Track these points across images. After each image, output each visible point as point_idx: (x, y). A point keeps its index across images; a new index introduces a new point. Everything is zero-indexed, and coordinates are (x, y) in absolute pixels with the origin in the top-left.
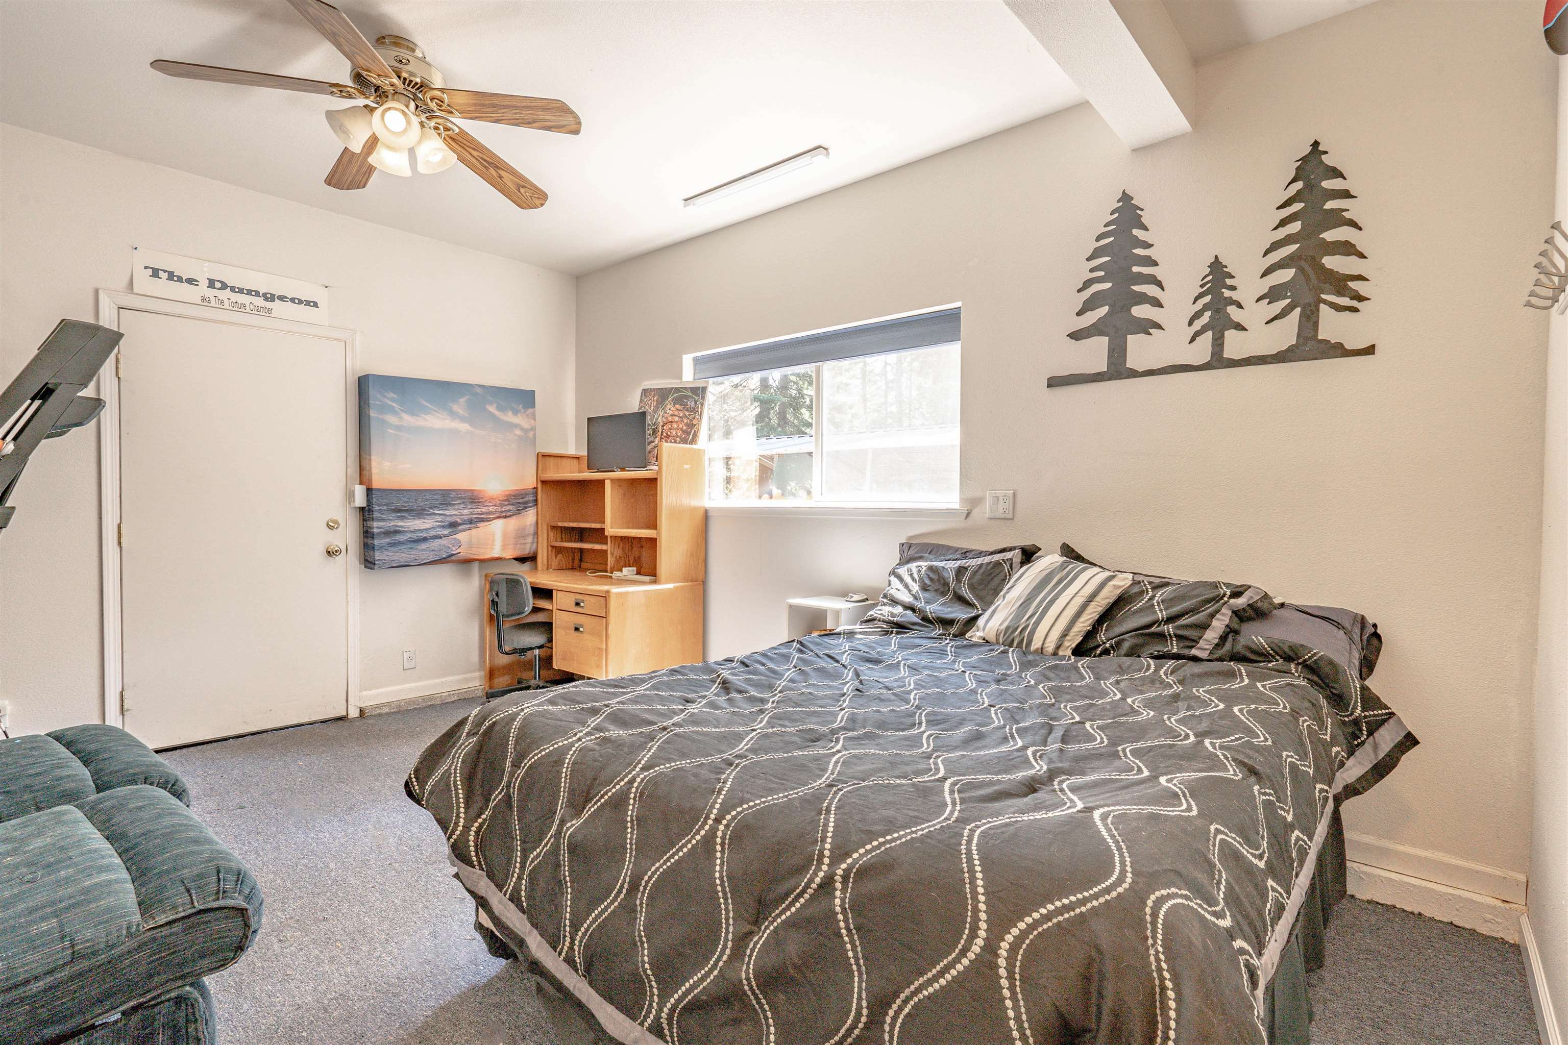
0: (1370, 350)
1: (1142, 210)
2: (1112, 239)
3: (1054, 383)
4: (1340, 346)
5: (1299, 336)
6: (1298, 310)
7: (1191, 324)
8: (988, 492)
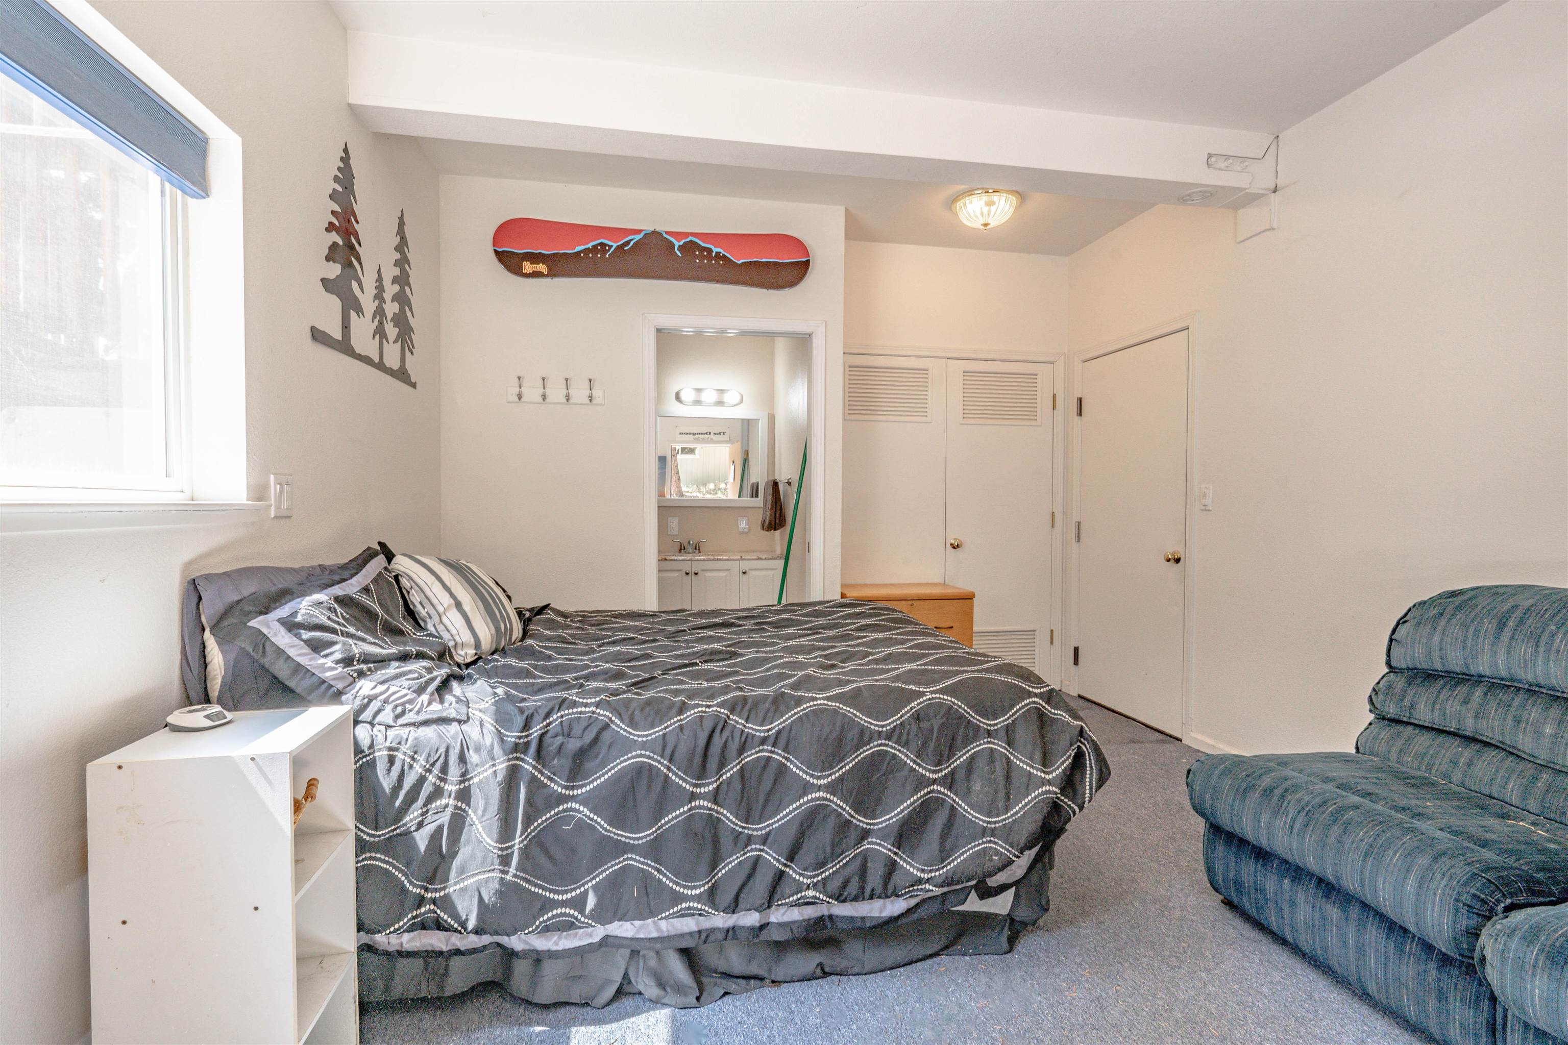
0: (414, 385)
1: (355, 178)
2: (342, 190)
3: (315, 335)
4: (412, 379)
5: (401, 362)
6: (400, 339)
7: (373, 322)
8: (272, 477)
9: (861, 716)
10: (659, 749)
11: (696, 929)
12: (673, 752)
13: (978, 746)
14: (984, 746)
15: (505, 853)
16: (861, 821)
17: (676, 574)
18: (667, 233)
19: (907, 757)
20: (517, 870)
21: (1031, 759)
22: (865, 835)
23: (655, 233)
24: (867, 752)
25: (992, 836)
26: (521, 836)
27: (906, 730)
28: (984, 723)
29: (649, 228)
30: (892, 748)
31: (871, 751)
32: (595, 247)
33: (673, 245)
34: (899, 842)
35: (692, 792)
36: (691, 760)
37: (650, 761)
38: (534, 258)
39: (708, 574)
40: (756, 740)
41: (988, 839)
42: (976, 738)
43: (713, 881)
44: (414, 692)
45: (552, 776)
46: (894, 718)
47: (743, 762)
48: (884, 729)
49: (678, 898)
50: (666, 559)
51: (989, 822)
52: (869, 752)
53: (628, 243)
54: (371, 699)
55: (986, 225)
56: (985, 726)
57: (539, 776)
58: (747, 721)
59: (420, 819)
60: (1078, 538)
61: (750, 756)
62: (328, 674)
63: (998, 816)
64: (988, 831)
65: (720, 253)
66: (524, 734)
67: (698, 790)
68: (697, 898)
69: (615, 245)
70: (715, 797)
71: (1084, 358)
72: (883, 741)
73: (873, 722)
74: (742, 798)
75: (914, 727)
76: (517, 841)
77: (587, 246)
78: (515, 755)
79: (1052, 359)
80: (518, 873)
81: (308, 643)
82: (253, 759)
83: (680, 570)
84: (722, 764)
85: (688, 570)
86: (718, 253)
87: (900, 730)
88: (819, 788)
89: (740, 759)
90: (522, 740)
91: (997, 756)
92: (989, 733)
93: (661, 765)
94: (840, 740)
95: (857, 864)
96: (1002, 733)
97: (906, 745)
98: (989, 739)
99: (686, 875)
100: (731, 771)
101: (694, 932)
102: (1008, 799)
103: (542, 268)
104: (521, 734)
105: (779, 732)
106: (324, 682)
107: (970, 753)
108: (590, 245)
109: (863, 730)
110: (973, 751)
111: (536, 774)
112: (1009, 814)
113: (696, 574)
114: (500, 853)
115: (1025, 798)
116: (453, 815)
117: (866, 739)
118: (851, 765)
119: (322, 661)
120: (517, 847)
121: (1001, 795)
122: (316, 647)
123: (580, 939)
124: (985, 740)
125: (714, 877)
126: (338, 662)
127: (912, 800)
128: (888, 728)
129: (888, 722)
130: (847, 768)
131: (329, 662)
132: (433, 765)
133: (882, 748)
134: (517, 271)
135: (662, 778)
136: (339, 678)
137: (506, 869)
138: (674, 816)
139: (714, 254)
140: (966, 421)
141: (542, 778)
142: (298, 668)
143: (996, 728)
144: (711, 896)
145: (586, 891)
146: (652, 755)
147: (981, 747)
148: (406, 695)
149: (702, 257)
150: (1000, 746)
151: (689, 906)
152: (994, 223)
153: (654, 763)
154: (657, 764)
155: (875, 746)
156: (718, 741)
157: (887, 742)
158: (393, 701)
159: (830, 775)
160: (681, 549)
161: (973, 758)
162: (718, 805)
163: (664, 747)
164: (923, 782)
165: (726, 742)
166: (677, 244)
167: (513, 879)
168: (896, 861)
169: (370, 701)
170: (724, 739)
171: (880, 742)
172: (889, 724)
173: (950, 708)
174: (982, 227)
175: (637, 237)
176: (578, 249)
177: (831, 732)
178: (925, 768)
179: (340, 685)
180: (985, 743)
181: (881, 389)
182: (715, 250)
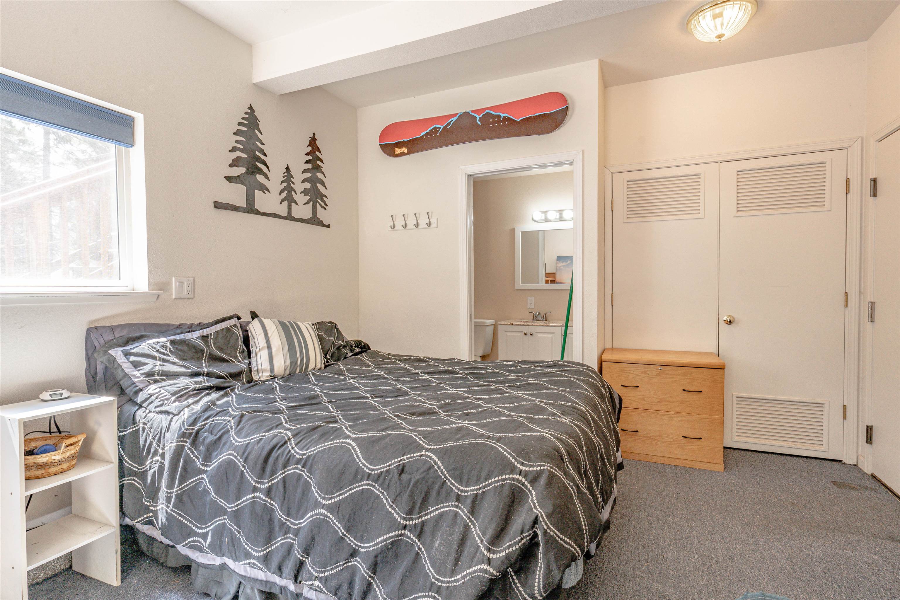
0: (328, 226)
1: (259, 121)
2: (246, 129)
3: (218, 205)
4: (322, 222)
5: (312, 214)
6: (312, 202)
7: (280, 195)
8: (174, 278)
9: (361, 458)
10: (241, 452)
11: (265, 580)
12: (248, 456)
13: (447, 507)
14: (451, 508)
15: (169, 495)
16: (352, 541)
17: (519, 334)
18: (472, 111)
19: (386, 500)
20: (173, 507)
21: (484, 534)
22: (354, 554)
23: (466, 114)
24: (357, 487)
25: (437, 593)
26: (177, 488)
27: (389, 477)
28: (455, 486)
29: (461, 111)
30: (378, 491)
31: (362, 488)
32: (431, 130)
33: (476, 118)
34: (374, 568)
35: (255, 486)
36: (255, 464)
37: (235, 459)
38: (398, 145)
39: (540, 335)
40: (295, 459)
41: (433, 594)
42: (447, 498)
43: (267, 551)
44: (171, 394)
45: (198, 456)
46: (383, 466)
47: (286, 473)
48: (373, 473)
49: (248, 555)
50: (512, 324)
51: (437, 579)
52: (360, 488)
53: (449, 123)
54: (151, 395)
55: (720, 36)
56: (456, 491)
57: (191, 454)
58: (296, 445)
59: (150, 465)
60: (872, 318)
61: (291, 470)
62: (137, 380)
63: (445, 577)
64: (435, 588)
65: (506, 116)
66: (191, 428)
67: (259, 486)
68: (258, 558)
69: (442, 127)
70: (269, 492)
71: (879, 136)
72: (370, 482)
73: (367, 465)
74: (285, 498)
75: (396, 476)
76: (175, 490)
77: (427, 131)
78: (182, 439)
79: (845, 145)
80: (174, 509)
81: (132, 362)
82: (9, 420)
83: (522, 332)
84: (273, 473)
85: (527, 332)
86: (504, 117)
87: (385, 476)
88: (323, 506)
89: (283, 471)
90: (188, 431)
91: (458, 520)
92: (458, 498)
93: (239, 462)
94: (342, 473)
95: (347, 575)
96: (469, 501)
97: (387, 489)
98: (457, 503)
99: (254, 542)
100: (278, 477)
101: (263, 581)
102: (456, 564)
103: (404, 150)
104: (189, 428)
105: (309, 457)
106: (135, 383)
107: (439, 511)
108: (428, 131)
109: (358, 469)
110: (442, 510)
111: (189, 452)
112: (453, 579)
113: (531, 335)
114: (166, 495)
115: (468, 569)
116: (159, 466)
117: (359, 477)
118: (346, 495)
119: (137, 372)
120: (174, 493)
121: (452, 558)
122: (136, 365)
123: (209, 560)
124: (453, 503)
125: (268, 548)
126: (142, 374)
127: (385, 537)
128: (376, 472)
129: (378, 467)
130: (343, 496)
131: (138, 373)
132: (155, 436)
133: (370, 487)
134: (393, 155)
135: (240, 472)
136: (142, 382)
137: (169, 505)
138: (247, 499)
139: (501, 119)
140: (740, 214)
141: (192, 456)
142: (126, 375)
143: (466, 494)
144: (266, 560)
145: (208, 532)
146: (236, 455)
147: (450, 509)
148: (166, 396)
149: (494, 122)
150: (463, 512)
151: (254, 563)
152: (728, 34)
153: (237, 461)
154: (238, 462)
155: (364, 485)
156: (274, 455)
157: (374, 484)
158: (160, 398)
159: (331, 498)
160: (534, 318)
161: (441, 515)
162: (271, 499)
163: (244, 453)
164: (394, 525)
165: (278, 456)
166: (478, 117)
167: (171, 512)
168: (371, 583)
169: (151, 396)
170: (277, 454)
171: (368, 482)
172: (377, 470)
173: (431, 467)
174: (718, 40)
175: (455, 119)
176: (422, 134)
177: (337, 465)
178: (398, 514)
179: (141, 386)
180: (452, 506)
181: (653, 196)
182: (502, 115)
